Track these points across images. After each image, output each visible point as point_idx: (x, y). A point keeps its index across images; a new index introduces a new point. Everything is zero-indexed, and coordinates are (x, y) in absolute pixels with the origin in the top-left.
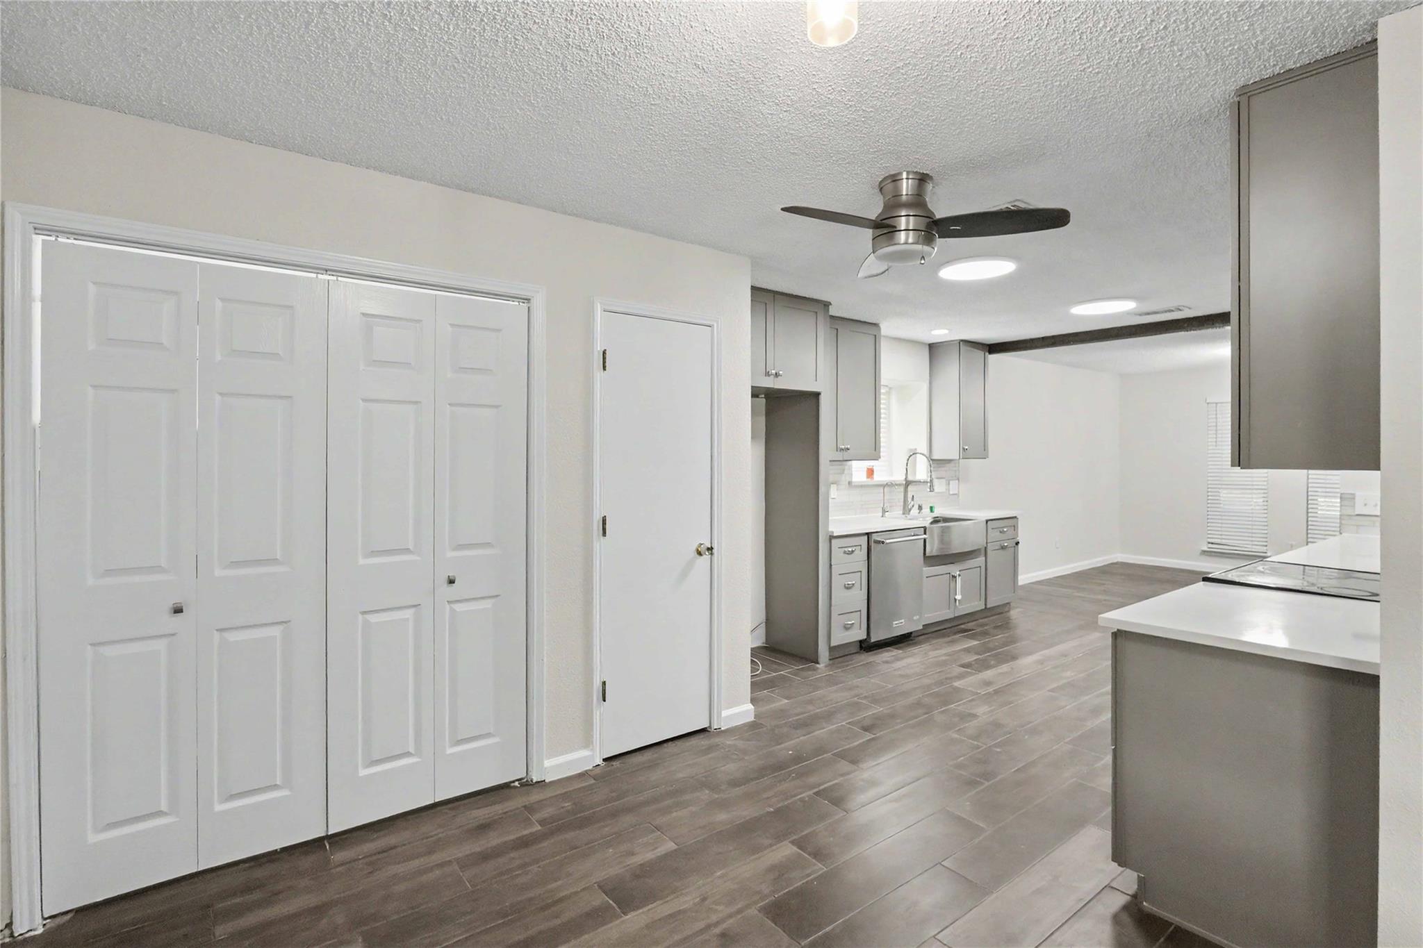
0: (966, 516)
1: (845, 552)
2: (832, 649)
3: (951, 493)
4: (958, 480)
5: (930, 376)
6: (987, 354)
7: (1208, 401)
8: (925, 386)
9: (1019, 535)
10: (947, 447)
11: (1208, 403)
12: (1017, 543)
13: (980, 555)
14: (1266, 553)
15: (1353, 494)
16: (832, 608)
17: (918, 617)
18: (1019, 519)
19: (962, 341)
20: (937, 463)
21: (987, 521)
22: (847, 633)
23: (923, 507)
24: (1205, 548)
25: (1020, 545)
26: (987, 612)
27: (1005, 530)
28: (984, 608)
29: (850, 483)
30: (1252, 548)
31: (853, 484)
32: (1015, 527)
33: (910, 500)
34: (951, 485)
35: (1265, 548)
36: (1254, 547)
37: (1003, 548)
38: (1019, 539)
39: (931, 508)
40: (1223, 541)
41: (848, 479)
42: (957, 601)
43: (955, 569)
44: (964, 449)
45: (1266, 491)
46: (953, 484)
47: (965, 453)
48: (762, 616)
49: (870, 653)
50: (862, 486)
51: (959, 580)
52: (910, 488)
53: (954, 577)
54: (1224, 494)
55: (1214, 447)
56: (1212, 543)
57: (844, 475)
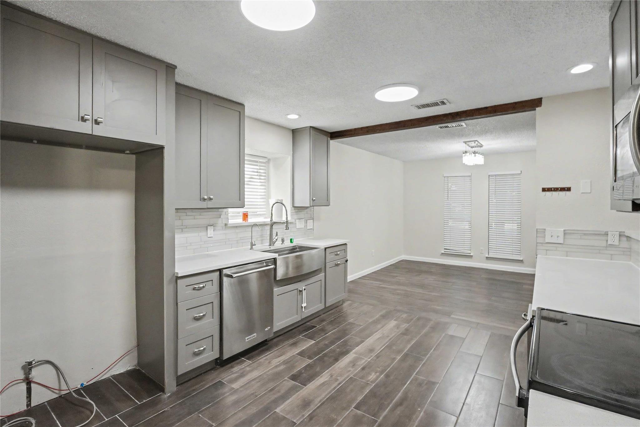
0: (314, 245)
1: (194, 289)
2: (178, 378)
3: (308, 228)
4: (313, 219)
5: (293, 151)
6: (329, 139)
7: (444, 176)
8: (290, 159)
9: (348, 256)
10: (303, 199)
11: (445, 177)
12: (347, 261)
13: (321, 271)
14: (470, 254)
15: (545, 229)
16: (179, 341)
17: (269, 328)
18: (348, 245)
19: (311, 127)
20: (298, 209)
21: (325, 249)
22: (198, 358)
23: (285, 239)
24: (443, 252)
25: (348, 262)
26: (327, 309)
27: (338, 253)
28: (324, 307)
29: (226, 225)
30: (464, 251)
31: (229, 226)
32: (345, 251)
33: (274, 235)
34: (308, 224)
35: (470, 251)
36: (465, 251)
37: (337, 265)
38: (348, 258)
39: (291, 240)
40: (451, 248)
41: (224, 222)
42: (303, 308)
43: (301, 286)
44: (312, 199)
45: (470, 222)
46: (310, 222)
47: (314, 203)
48: (134, 343)
49: (224, 368)
50: (236, 227)
51: (304, 293)
52: (274, 227)
53: (301, 291)
54: (451, 223)
55: (447, 200)
56: (446, 249)
57: (220, 220)
